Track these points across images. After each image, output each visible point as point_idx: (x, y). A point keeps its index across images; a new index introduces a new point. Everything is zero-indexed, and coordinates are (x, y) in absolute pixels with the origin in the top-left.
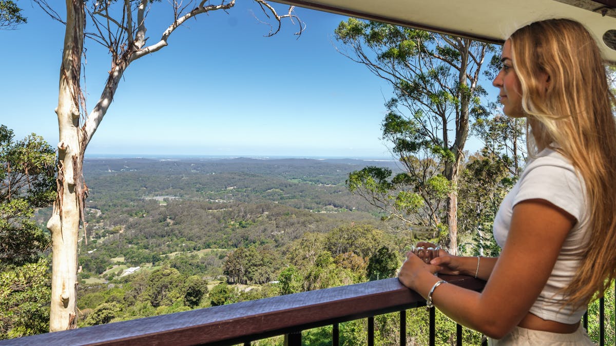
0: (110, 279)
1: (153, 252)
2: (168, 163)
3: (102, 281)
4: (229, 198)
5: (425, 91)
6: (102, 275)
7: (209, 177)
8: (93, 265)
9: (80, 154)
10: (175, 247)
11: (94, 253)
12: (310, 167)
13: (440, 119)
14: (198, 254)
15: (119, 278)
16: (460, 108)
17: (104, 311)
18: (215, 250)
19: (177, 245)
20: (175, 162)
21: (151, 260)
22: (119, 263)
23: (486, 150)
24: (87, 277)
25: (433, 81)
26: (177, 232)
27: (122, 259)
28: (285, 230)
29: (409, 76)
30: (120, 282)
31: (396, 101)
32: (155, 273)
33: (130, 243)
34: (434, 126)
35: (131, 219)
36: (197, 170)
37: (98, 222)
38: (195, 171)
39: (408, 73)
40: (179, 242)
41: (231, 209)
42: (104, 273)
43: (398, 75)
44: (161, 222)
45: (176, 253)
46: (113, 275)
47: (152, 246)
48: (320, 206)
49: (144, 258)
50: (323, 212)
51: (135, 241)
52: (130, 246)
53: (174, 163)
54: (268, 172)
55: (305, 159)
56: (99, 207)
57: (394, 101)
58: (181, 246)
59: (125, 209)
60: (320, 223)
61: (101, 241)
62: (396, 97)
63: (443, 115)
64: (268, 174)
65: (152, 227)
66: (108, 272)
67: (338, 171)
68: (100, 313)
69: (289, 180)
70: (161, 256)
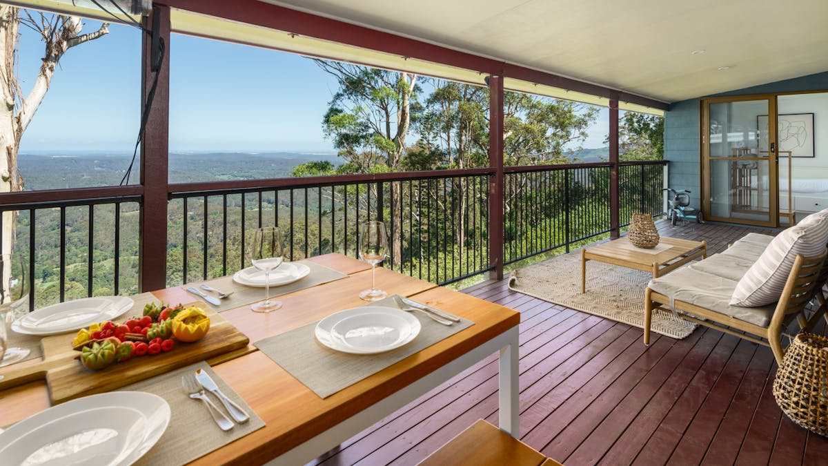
1: (43, 265)
2: (63, 160)
5: (369, 86)
7: (117, 176)
9: (15, 146)
10: (74, 258)
12: (241, 161)
13: (383, 112)
14: (105, 265)
16: (401, 102)
18: (127, 258)
19: (77, 255)
20: (73, 159)
21: (41, 275)
23: (421, 142)
25: (376, 77)
26: (76, 240)
28: (213, 231)
29: (354, 71)
31: (342, 95)
32: (50, 290)
34: (378, 119)
36: (102, 167)
38: (100, 168)
39: (353, 69)
40: (78, 251)
43: (344, 71)
44: (53, 229)
45: (75, 264)
47: (42, 259)
50: (256, 210)
53: (71, 160)
54: (192, 168)
55: (236, 153)
57: (339, 95)
58: (82, 257)
60: (253, 221)
62: (341, 92)
63: (385, 109)
64: (192, 170)
65: (42, 236)
67: (273, 165)
69: (218, 177)
70: (55, 269)
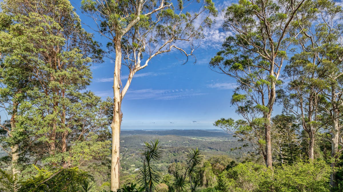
0: (131, 172)
3: (128, 172)
4: (169, 145)
6: (128, 171)
8: (125, 167)
9: (120, 102)
11: (126, 163)
15: (133, 172)
17: (129, 181)
18: (165, 164)
22: (133, 167)
24: (124, 171)
27: (134, 165)
30: (134, 173)
33: (137, 160)
35: (137, 152)
37: (127, 152)
41: (170, 149)
42: (129, 170)
46: (131, 171)
48: (205, 148)
49: (141, 165)
50: (205, 151)
51: (138, 159)
52: (137, 161)
56: (127, 147)
57: (238, 89)
59: (135, 148)
61: (128, 159)
63: (261, 92)
66: (130, 170)
68: (127, 181)
